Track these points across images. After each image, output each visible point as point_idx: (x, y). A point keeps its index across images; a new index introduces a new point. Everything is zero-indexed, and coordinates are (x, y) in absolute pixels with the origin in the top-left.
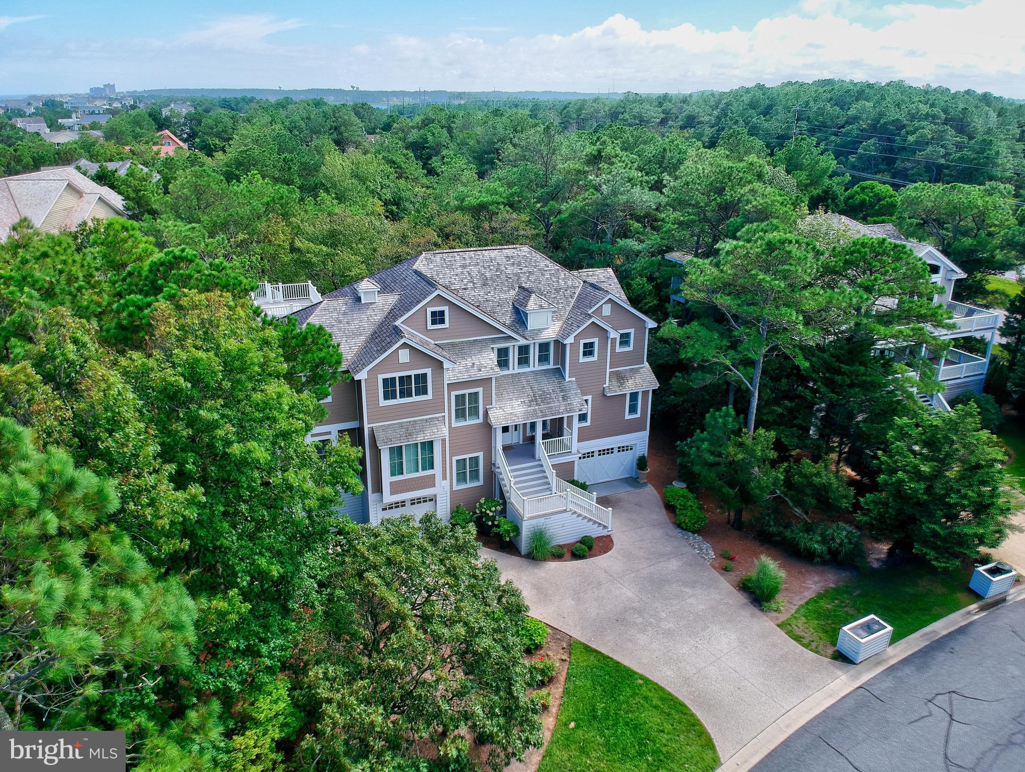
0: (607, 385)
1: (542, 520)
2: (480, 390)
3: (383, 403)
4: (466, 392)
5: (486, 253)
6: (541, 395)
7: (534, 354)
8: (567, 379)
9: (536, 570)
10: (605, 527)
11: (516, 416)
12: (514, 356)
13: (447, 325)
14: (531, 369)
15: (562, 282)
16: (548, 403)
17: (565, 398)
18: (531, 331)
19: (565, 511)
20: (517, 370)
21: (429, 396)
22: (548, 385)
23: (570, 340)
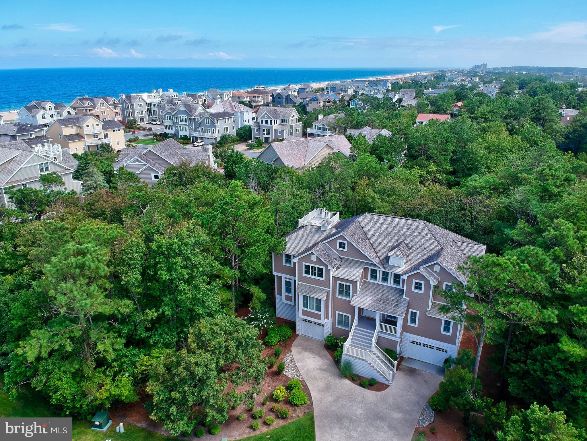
0: (429, 309)
1: (352, 358)
2: (351, 285)
3: (304, 275)
4: (345, 283)
5: (397, 219)
6: (385, 299)
7: (391, 278)
8: (404, 297)
9: (338, 379)
10: (387, 380)
11: (364, 305)
12: (379, 276)
13: (346, 250)
14: (389, 284)
15: (428, 246)
16: (385, 305)
17: (396, 306)
18: (390, 265)
19: (365, 360)
20: (380, 283)
21: (323, 279)
22: (392, 296)
23: (405, 277)
